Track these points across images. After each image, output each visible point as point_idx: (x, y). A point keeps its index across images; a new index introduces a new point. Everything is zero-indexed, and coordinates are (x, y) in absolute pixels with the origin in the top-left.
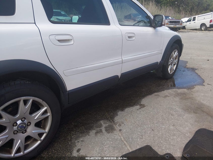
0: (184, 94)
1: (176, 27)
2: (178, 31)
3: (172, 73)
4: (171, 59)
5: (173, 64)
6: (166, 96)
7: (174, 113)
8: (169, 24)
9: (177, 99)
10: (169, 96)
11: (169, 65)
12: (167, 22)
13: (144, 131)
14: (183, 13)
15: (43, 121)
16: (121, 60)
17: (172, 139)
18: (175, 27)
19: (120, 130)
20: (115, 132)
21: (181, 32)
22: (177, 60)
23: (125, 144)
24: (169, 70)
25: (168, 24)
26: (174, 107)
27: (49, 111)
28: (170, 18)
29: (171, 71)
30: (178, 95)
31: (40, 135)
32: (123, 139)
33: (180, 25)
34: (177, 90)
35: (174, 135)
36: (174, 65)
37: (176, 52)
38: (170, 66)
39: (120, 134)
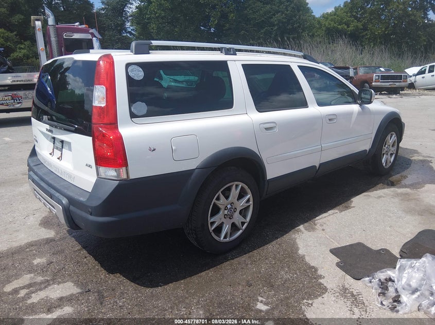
0: (407, 194)
1: (395, 86)
2: (399, 93)
3: (388, 166)
4: (386, 146)
5: (389, 154)
6: (380, 197)
7: (391, 215)
8: (381, 82)
9: (396, 200)
10: (384, 197)
11: (383, 154)
12: (377, 78)
13: (353, 231)
14: (408, 57)
15: (243, 211)
16: (320, 146)
17: (389, 239)
18: (393, 86)
19: (323, 230)
20: (317, 231)
21: (405, 95)
22: (396, 147)
23: (331, 241)
24: (383, 162)
25: (379, 82)
26: (392, 209)
27: (251, 200)
28: (382, 69)
29: (386, 163)
30: (398, 195)
31: (243, 223)
32: (328, 237)
33: (403, 82)
34: (397, 189)
35: (391, 235)
36: (392, 154)
37: (394, 136)
38: (385, 155)
39: (324, 233)
